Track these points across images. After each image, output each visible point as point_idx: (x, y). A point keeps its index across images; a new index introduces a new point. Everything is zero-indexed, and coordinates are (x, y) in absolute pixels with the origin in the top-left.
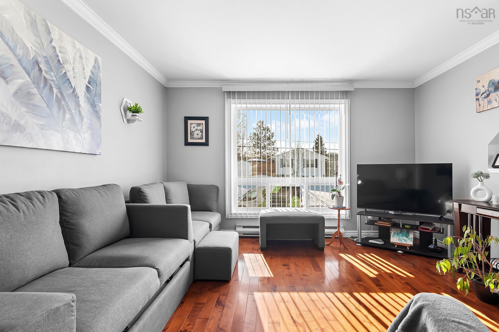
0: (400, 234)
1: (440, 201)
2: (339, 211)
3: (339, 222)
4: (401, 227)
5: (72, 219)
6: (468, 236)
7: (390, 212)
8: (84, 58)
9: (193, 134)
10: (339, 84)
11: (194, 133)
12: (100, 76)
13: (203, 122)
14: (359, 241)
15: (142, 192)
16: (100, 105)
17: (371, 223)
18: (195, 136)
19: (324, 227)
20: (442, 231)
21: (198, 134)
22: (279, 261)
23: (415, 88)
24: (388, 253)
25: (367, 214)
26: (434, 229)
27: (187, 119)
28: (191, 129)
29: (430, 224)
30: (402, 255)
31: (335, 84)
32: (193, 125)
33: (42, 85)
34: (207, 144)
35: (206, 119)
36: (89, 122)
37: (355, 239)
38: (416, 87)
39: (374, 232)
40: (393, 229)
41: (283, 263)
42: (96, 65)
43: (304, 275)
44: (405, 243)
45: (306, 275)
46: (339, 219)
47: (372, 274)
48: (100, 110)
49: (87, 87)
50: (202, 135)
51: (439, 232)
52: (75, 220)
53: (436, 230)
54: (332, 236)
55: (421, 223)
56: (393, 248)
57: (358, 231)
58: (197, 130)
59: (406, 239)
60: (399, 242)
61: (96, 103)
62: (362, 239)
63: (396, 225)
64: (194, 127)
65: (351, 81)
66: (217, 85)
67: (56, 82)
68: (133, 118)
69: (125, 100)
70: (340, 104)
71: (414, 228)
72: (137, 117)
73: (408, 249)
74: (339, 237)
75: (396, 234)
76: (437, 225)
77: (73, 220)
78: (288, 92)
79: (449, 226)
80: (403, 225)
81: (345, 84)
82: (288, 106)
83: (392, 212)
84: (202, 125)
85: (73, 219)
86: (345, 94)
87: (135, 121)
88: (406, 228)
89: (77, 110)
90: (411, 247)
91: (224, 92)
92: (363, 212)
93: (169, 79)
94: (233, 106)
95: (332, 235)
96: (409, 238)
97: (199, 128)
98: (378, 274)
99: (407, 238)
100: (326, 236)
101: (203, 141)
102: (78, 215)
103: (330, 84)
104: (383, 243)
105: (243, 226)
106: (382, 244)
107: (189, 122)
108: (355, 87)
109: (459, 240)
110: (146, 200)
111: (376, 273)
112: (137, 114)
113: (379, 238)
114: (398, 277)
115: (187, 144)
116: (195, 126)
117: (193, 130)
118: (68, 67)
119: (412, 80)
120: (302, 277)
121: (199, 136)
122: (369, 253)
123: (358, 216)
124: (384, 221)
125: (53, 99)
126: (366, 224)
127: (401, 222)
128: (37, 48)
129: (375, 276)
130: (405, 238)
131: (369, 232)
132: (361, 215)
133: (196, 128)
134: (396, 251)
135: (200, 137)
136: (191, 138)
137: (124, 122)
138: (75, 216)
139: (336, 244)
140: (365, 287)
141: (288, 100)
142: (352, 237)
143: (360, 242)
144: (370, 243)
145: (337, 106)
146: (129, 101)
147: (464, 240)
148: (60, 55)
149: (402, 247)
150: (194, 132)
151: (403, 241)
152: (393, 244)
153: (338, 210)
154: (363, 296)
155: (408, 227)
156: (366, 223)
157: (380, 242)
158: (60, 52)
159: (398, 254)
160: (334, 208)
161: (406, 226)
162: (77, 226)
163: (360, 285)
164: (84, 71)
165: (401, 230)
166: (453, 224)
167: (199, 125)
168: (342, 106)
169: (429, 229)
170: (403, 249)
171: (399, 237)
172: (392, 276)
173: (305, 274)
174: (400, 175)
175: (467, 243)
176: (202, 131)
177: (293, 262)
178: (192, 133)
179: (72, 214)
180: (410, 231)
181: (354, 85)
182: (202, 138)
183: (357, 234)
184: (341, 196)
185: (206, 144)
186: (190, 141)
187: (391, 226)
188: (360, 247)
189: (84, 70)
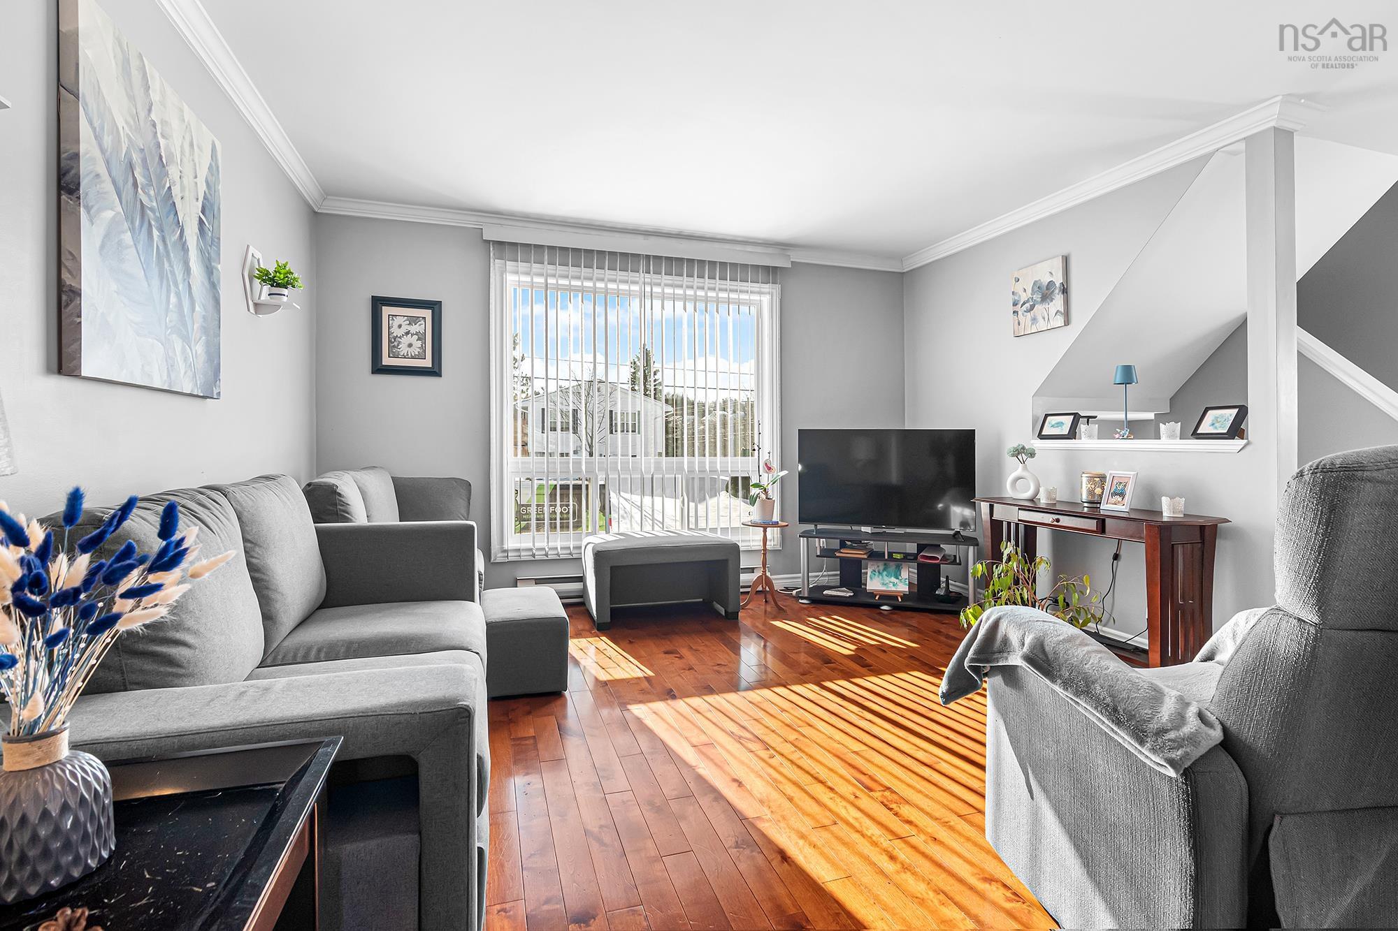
0: (885, 573)
1: (940, 505)
2: (765, 531)
3: (765, 554)
4: (886, 557)
5: (253, 557)
6: (1009, 559)
7: (864, 529)
8: (195, 147)
9: (396, 344)
10: (759, 249)
11: (400, 342)
12: (219, 190)
13: (427, 314)
14: (804, 594)
15: (340, 495)
16: (219, 267)
17: (827, 553)
18: (403, 349)
19: (739, 571)
20: (958, 561)
21: (410, 345)
22: (653, 648)
23: (904, 273)
24: (866, 611)
25: (820, 534)
26: (944, 558)
27: (378, 303)
28: (392, 330)
29: (936, 547)
30: (891, 613)
31: (749, 248)
32: (396, 321)
33: (137, 223)
34: (437, 371)
35: (434, 307)
36: (204, 313)
37: (794, 592)
38: (907, 272)
39: (829, 576)
40: (870, 564)
41: (663, 649)
42: (214, 165)
43: (718, 665)
44: (894, 589)
45: (723, 663)
46: (765, 549)
47: (847, 649)
48: (219, 282)
49: (201, 221)
50: (423, 348)
51: (954, 562)
52: (258, 559)
53: (948, 559)
54: (749, 590)
55: (921, 548)
56: (872, 601)
57: (804, 574)
58: (407, 333)
59: (896, 581)
60: (884, 588)
61: (213, 264)
62: (811, 590)
63: (875, 556)
64: (400, 326)
65: (783, 246)
66: (470, 222)
67: (158, 214)
68: (272, 301)
69: (252, 250)
70: (760, 293)
71: (907, 558)
72: (285, 299)
73: (900, 600)
74: (764, 591)
75: (877, 574)
76: (949, 549)
77: (256, 558)
78: (648, 257)
79: (971, 548)
80: (890, 554)
81: (770, 250)
82: (648, 289)
83: (867, 529)
84: (423, 322)
85: (256, 556)
86: (770, 273)
87: (278, 307)
88: (896, 560)
89: (187, 281)
90: (904, 597)
91: (488, 242)
92: (813, 531)
93: (328, 192)
94: (511, 278)
95: (749, 587)
96: (900, 578)
97: (414, 328)
98: (856, 649)
99: (898, 578)
100: (742, 590)
101: (427, 363)
102: (261, 547)
103: (739, 247)
104: (852, 594)
105: (536, 579)
106: (850, 596)
107: (386, 311)
108: (792, 260)
109: (995, 566)
110: (347, 515)
111: (853, 647)
112: (285, 291)
113: (841, 586)
114: (894, 649)
115: (379, 368)
116: (403, 324)
117: (397, 332)
118: (173, 171)
119: (900, 256)
120: (716, 668)
121: (415, 350)
122: (829, 616)
123: (803, 541)
124: (852, 548)
125: (153, 258)
126: (817, 556)
127: (885, 547)
128: (130, 127)
129: (853, 653)
130: (893, 579)
131: (818, 576)
132: (807, 537)
133: (405, 328)
134: (877, 606)
135: (417, 353)
136: (391, 355)
137: (249, 310)
138: (257, 549)
139: (757, 606)
140: (842, 671)
141: (647, 275)
142: (787, 589)
143: (806, 595)
144: (827, 595)
145: (755, 297)
146: (258, 255)
147: (1002, 567)
148: (162, 142)
149: (888, 597)
150: (400, 337)
151: (891, 585)
152: (872, 595)
153: (762, 529)
154: (842, 685)
155: (899, 556)
156: (818, 554)
157: (845, 593)
158: (163, 136)
159: (881, 613)
160: (755, 525)
161: (895, 556)
162: (264, 574)
163: (833, 669)
164: (195, 180)
165: (885, 564)
166: (977, 545)
167: (413, 320)
168: (766, 299)
169: (936, 558)
170: (892, 602)
171: (883, 579)
172: (882, 648)
173: (719, 663)
174: (862, 452)
175: (1007, 571)
176: (422, 337)
177: (683, 645)
178: (393, 340)
179: (253, 545)
180: (901, 565)
181: (789, 256)
182: (422, 356)
183: (800, 580)
184: (769, 499)
185: (434, 371)
186: (387, 361)
187: (868, 557)
188: (808, 605)
189: (196, 177)
